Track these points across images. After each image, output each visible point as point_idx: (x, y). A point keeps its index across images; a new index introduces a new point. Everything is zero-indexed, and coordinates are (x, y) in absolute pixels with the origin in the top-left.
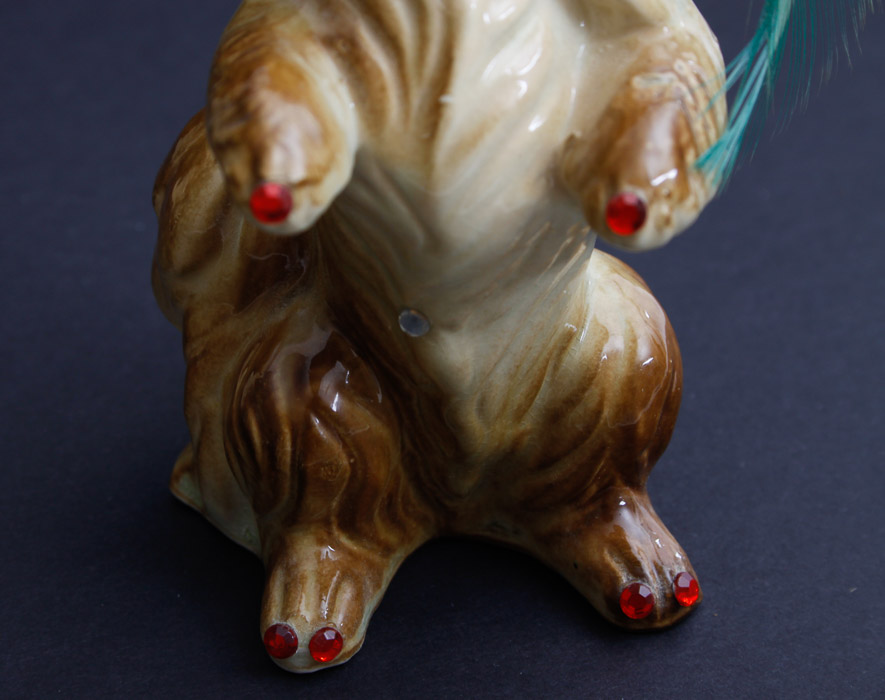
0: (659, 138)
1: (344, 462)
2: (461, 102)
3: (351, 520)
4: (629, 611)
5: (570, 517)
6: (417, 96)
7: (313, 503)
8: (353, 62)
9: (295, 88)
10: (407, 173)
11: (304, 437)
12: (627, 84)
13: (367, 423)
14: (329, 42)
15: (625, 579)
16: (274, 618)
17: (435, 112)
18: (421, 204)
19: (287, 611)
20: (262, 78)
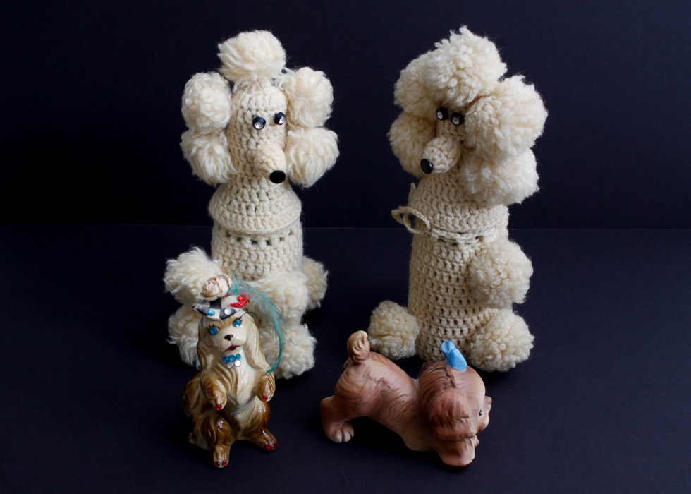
0: (267, 386)
1: (223, 435)
2: (239, 386)
3: (224, 443)
4: (268, 448)
5: (256, 435)
6: (233, 386)
7: (219, 442)
8: (223, 382)
9: (218, 388)
10: (233, 396)
11: (217, 432)
12: (261, 378)
13: (227, 428)
14: (219, 379)
15: (267, 443)
16: (215, 460)
17: (236, 387)
18: (235, 400)
19: (217, 458)
20: (214, 389)
